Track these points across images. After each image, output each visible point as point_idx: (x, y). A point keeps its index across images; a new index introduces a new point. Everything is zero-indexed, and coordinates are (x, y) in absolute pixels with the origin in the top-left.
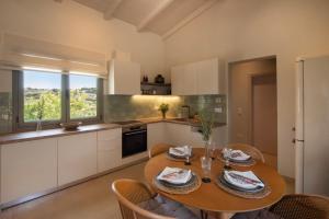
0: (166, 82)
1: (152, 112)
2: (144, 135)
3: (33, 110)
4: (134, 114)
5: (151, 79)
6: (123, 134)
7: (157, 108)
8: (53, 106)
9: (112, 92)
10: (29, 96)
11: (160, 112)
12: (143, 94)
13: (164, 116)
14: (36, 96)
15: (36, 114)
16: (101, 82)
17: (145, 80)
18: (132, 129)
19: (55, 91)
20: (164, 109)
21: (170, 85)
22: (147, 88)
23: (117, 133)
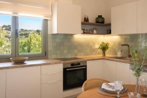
0: (106, 22)
1: (93, 50)
2: (85, 71)
3: (24, 46)
4: (76, 51)
5: (92, 20)
6: (65, 69)
7: (97, 46)
8: (37, 43)
9: (55, 32)
10: (22, 35)
11: (101, 51)
12: (84, 33)
13: (104, 54)
14: (26, 35)
15: (26, 48)
16: (46, 22)
17: (86, 21)
18: (72, 65)
19: (38, 31)
20: (104, 48)
21: (110, 25)
22: (88, 28)
23: (59, 68)
